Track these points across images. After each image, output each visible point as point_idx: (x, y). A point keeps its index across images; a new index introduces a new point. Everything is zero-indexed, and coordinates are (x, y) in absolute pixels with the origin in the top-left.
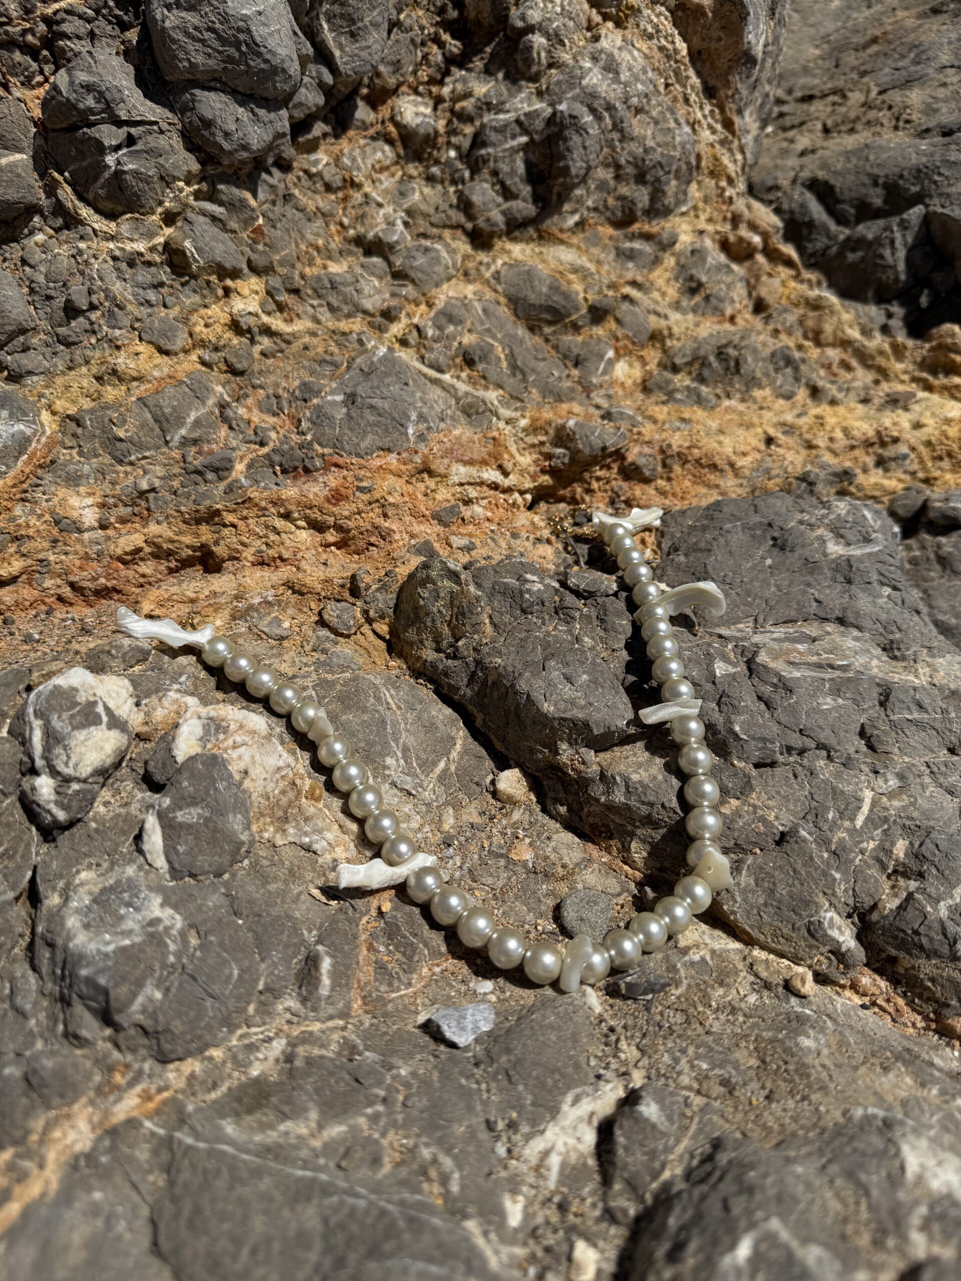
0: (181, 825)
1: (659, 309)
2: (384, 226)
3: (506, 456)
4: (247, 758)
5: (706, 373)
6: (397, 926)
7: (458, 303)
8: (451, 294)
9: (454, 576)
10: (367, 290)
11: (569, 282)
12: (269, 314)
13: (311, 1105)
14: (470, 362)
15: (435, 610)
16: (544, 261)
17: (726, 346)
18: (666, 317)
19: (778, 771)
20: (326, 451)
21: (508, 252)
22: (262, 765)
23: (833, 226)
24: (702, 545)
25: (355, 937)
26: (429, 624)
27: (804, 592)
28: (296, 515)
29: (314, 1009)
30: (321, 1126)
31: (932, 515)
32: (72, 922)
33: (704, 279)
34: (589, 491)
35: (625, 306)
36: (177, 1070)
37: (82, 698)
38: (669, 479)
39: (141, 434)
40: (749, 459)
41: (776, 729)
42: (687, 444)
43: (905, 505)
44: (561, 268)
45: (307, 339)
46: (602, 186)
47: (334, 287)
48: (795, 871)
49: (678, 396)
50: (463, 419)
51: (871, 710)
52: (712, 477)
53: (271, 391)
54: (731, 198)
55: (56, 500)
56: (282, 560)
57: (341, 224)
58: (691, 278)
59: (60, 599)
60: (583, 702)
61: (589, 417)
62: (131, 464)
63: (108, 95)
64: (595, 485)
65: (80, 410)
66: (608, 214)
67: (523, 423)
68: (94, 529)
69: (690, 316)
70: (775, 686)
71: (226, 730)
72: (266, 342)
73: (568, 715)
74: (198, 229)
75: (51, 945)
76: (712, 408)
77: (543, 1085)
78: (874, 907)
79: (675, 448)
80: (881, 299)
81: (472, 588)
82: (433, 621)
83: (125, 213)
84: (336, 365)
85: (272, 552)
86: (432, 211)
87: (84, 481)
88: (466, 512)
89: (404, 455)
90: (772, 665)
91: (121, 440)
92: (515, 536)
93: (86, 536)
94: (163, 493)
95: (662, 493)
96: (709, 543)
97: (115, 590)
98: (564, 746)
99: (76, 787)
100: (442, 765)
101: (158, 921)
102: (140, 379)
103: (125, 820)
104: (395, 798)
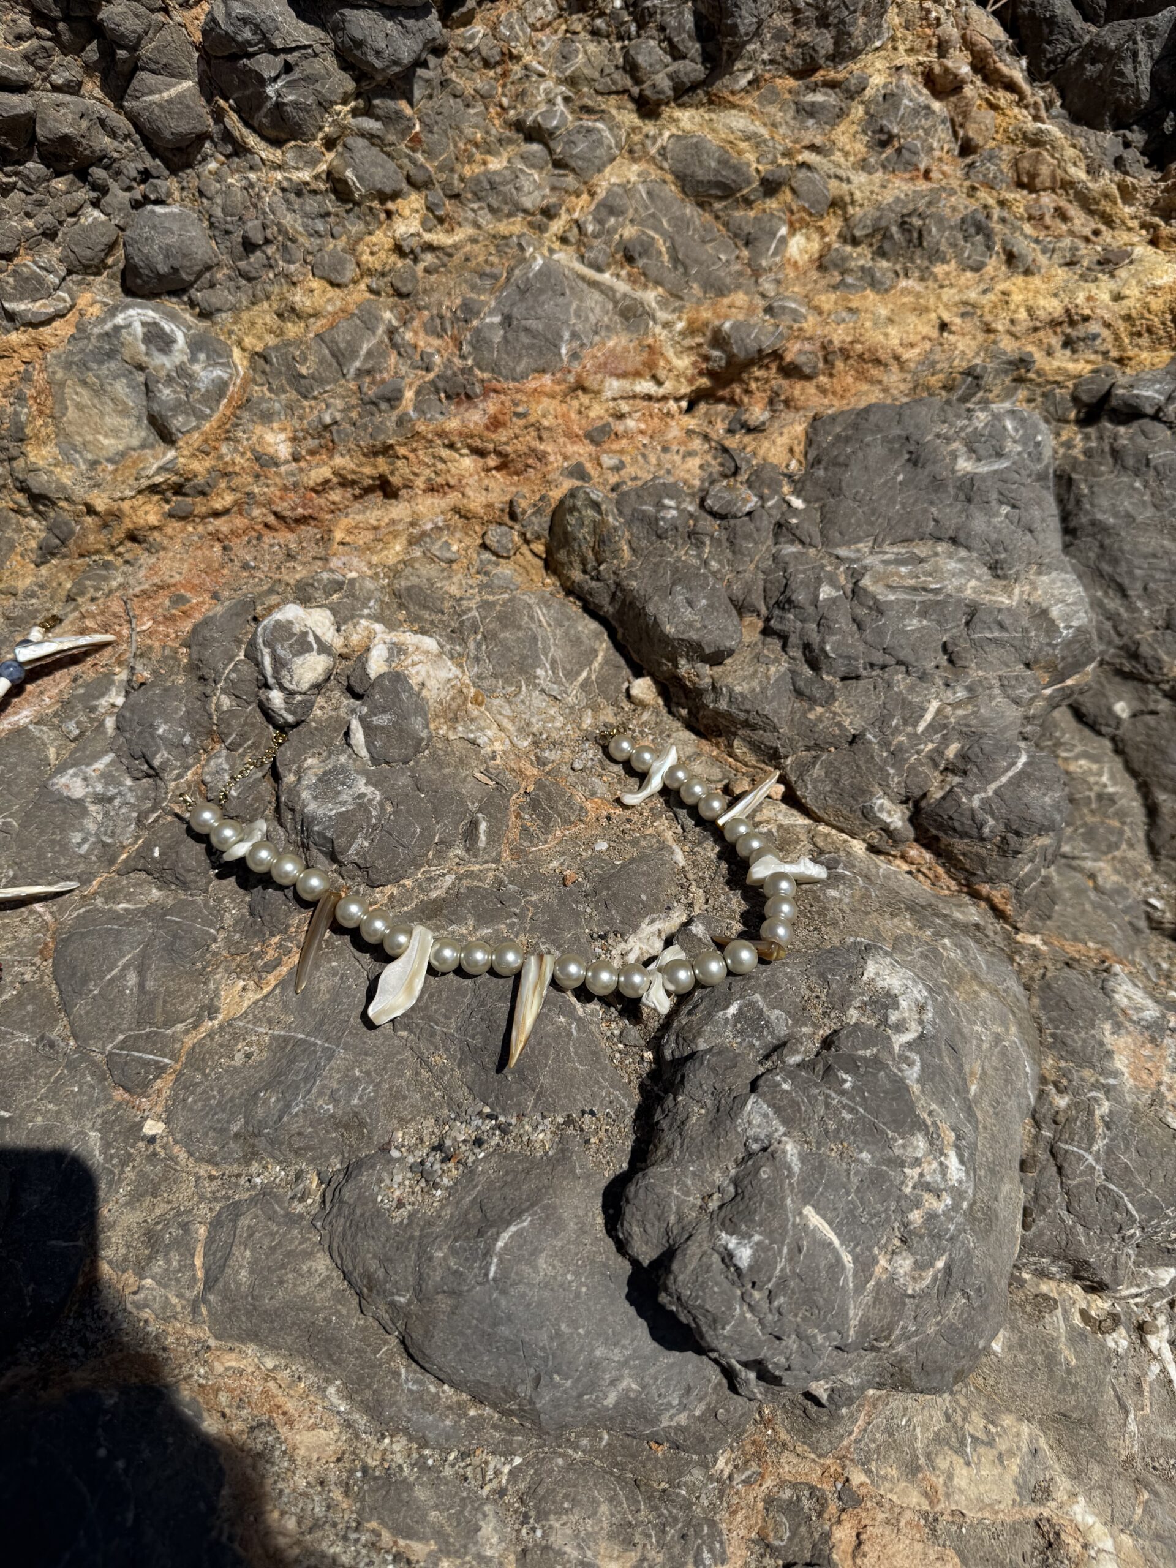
0: (376, 727)
1: (841, 173)
2: (543, 108)
3: (662, 363)
4: (423, 673)
5: (887, 246)
6: (539, 801)
7: (620, 191)
8: (613, 180)
9: (596, 506)
10: (527, 186)
11: (740, 153)
12: (430, 231)
13: (468, 915)
14: (630, 259)
15: (581, 536)
16: (713, 130)
17: (910, 215)
18: (849, 181)
19: (862, 683)
20: (486, 375)
21: (676, 121)
22: (435, 678)
23: (1079, 24)
24: (842, 459)
25: (507, 808)
27: (925, 511)
29: (475, 856)
30: (475, 929)
31: (1114, 402)
32: (305, 795)
33: (895, 130)
34: (748, 392)
35: (802, 174)
37: (297, 629)
38: (831, 375)
40: (917, 350)
41: (862, 648)
43: (1090, 391)
44: (732, 138)
45: (468, 248)
46: (780, 35)
47: (493, 186)
49: (850, 280)
50: (620, 325)
51: (954, 630)
52: (875, 372)
54: (938, 19)
56: (450, 486)
57: (501, 106)
58: (881, 130)
59: (267, 526)
60: (699, 625)
61: (751, 310)
62: (315, 398)
63: (263, 27)
64: (753, 385)
65: (266, 347)
66: (787, 64)
67: (680, 326)
68: (287, 462)
69: (879, 175)
70: (870, 608)
71: (406, 653)
72: (429, 258)
73: (686, 636)
74: (357, 157)
75: (292, 810)
76: (887, 291)
77: (630, 911)
78: (924, 796)
79: (837, 344)
80: (1119, 125)
82: (580, 546)
83: (288, 140)
84: (495, 277)
85: (440, 480)
86: (597, 75)
88: (619, 427)
89: (558, 375)
90: (871, 589)
92: (666, 449)
93: (283, 469)
94: (345, 425)
95: (823, 391)
96: (848, 457)
97: (311, 517)
98: (682, 661)
99: (299, 698)
100: (584, 674)
101: (364, 795)
102: (316, 315)
103: (337, 721)
104: (545, 703)
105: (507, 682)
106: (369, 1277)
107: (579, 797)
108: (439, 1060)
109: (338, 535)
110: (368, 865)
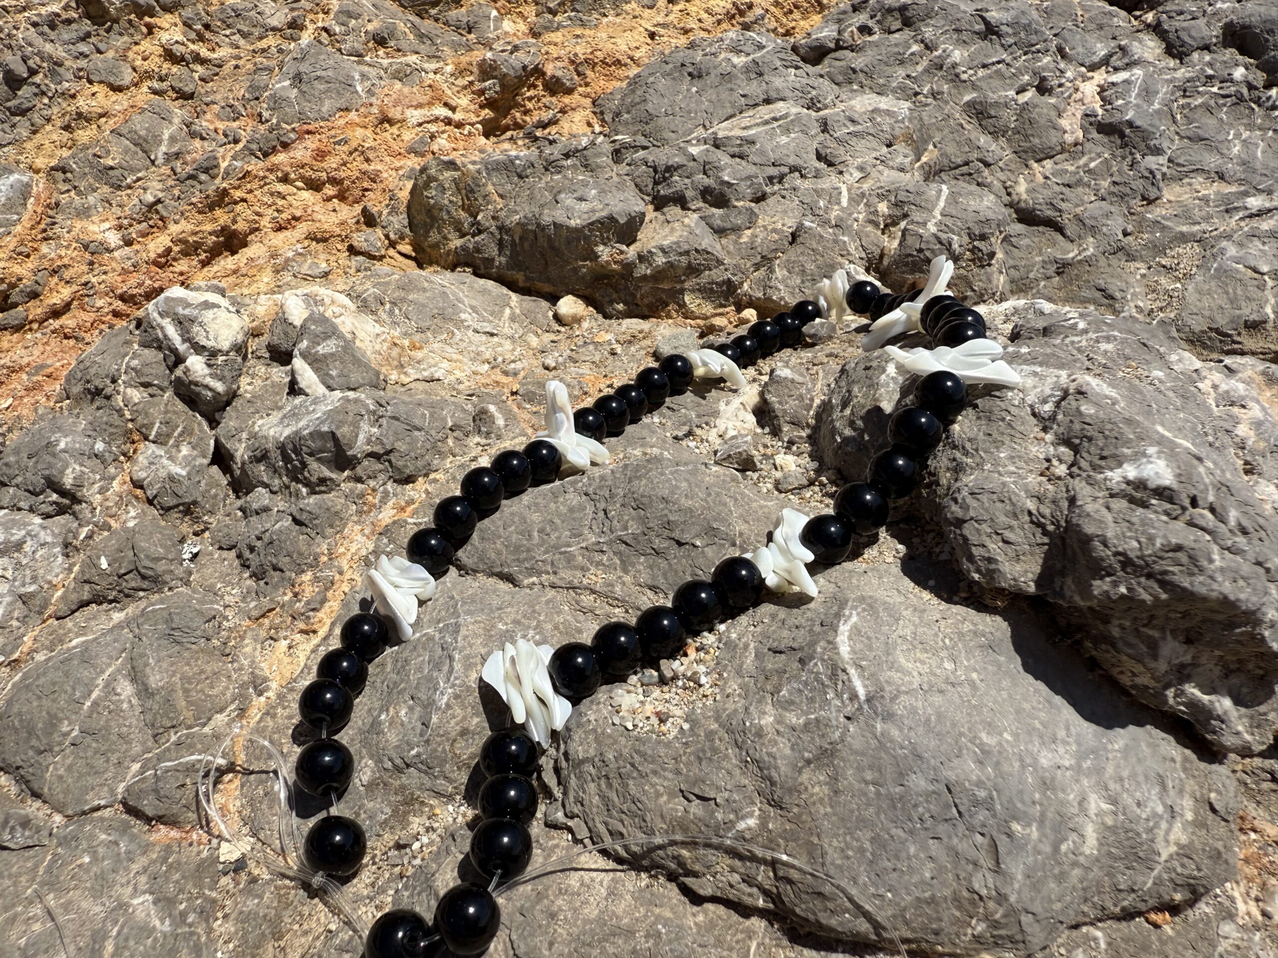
0: (324, 356)
3: (447, 98)
4: (349, 324)
6: (534, 394)
9: (451, 165)
14: (381, 43)
15: (446, 202)
19: (771, 201)
20: (295, 125)
22: (362, 330)
24: (637, 101)
25: (503, 401)
27: (731, 95)
28: (292, 176)
29: (499, 437)
34: (526, 112)
36: (414, 489)
37: (192, 302)
38: (587, 84)
39: (127, 159)
40: (643, 51)
41: (754, 169)
42: (589, 50)
48: (813, 250)
49: (564, 24)
51: (818, 137)
52: (620, 71)
53: (223, 104)
55: (75, 231)
56: (296, 219)
60: (601, 206)
65: (61, 159)
67: (448, 69)
68: (120, 247)
71: (323, 303)
73: (592, 220)
76: (596, 26)
78: (882, 256)
79: (581, 56)
81: (470, 167)
82: (448, 212)
85: (285, 216)
87: (93, 211)
89: (363, 110)
90: (731, 135)
91: (111, 168)
93: (117, 254)
94: (169, 202)
96: (642, 97)
98: (600, 248)
99: (221, 358)
100: (508, 311)
102: (105, 115)
103: (273, 386)
104: (484, 338)
105: (437, 331)
110: (389, 448)
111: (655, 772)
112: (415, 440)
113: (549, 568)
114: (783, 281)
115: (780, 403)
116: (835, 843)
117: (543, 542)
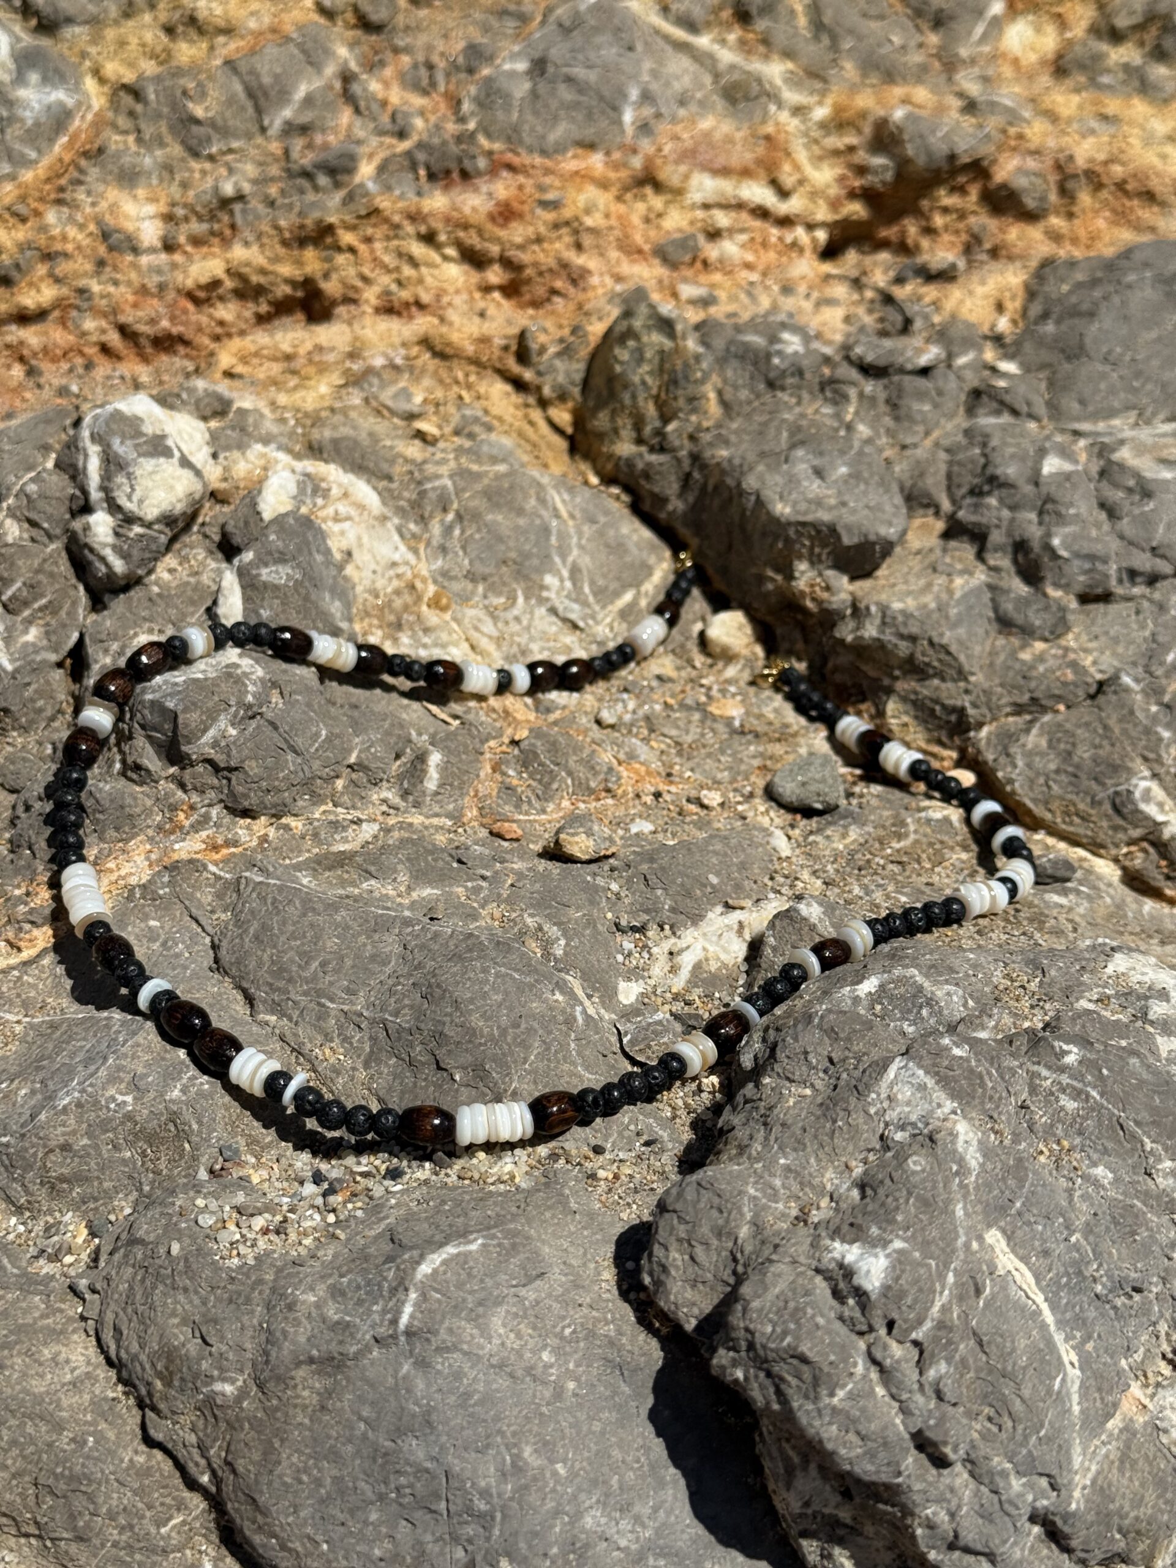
0: (265, 585)
3: (787, 167)
4: (351, 535)
6: (536, 755)
9: (666, 325)
13: (400, 867)
14: (743, 18)
15: (636, 379)
19: (1113, 608)
20: (497, 146)
22: (370, 551)
24: (1085, 307)
25: (478, 753)
26: (627, 400)
28: (443, 238)
29: (417, 805)
30: (409, 889)
34: (929, 231)
36: (248, 828)
37: (148, 429)
38: (1070, 216)
39: (228, 114)
41: (1115, 545)
42: (1102, 157)
48: (1106, 727)
49: (1106, 79)
50: (720, 103)
52: (1146, 214)
53: (421, 58)
55: (104, 205)
56: (420, 306)
59: (105, 349)
60: (833, 501)
61: (939, 110)
62: (211, 158)
64: (939, 221)
65: (141, 77)
67: (821, 113)
68: (152, 250)
70: (1130, 490)
71: (326, 495)
73: (809, 518)
76: (1166, 102)
77: (688, 894)
79: (1081, 162)
81: (691, 344)
82: (634, 397)
84: (525, 19)
85: (405, 295)
87: (143, 180)
88: (712, 251)
89: (617, 155)
90: (1133, 464)
91: (197, 122)
93: (144, 260)
94: (256, 204)
95: (1056, 237)
96: (1096, 304)
97: (182, 340)
98: (802, 566)
99: (137, 529)
100: (628, 597)
101: (237, 666)
102: (228, 31)
103: (195, 589)
104: (553, 626)
105: (492, 589)
106: (170, 1354)
107: (606, 757)
108: (331, 1054)
109: (226, 359)
110: (233, 764)
111: (186, 1290)
112: (279, 765)
113: (295, 1015)
114: (1029, 755)
115: (774, 949)
116: (295, 1459)
117: (314, 978)
